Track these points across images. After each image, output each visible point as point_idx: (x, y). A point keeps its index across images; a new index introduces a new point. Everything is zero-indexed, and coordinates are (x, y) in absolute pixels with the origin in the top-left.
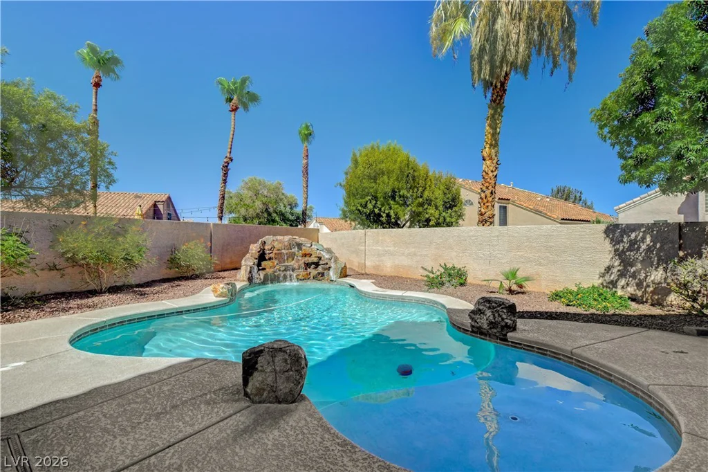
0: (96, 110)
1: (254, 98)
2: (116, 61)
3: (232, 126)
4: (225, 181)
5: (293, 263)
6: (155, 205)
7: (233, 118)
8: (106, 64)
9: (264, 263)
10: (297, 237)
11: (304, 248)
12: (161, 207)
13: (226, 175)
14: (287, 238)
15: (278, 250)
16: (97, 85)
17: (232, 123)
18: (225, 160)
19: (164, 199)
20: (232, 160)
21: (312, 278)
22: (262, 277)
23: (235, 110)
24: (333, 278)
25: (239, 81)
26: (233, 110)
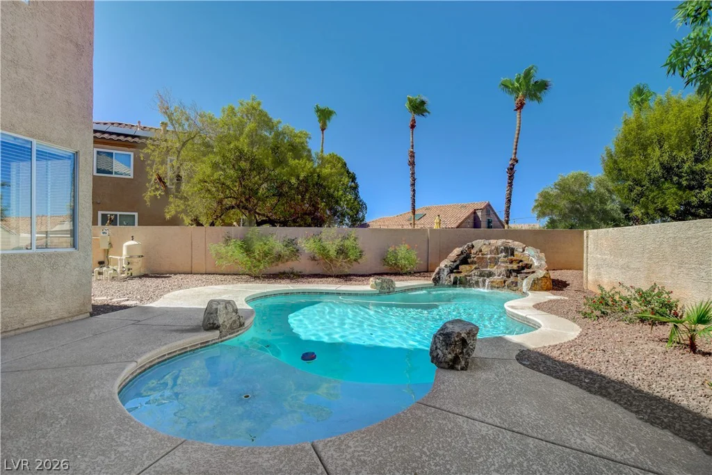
0: (413, 146)
1: (543, 86)
2: (423, 103)
3: (518, 125)
4: (510, 184)
5: (494, 269)
6: (475, 213)
7: (518, 116)
8: (419, 107)
9: (462, 268)
10: (510, 241)
11: (516, 253)
12: (479, 214)
13: (511, 177)
14: (499, 242)
15: (482, 254)
16: (413, 127)
17: (518, 122)
18: (510, 163)
19: (482, 207)
20: (517, 161)
21: (506, 287)
22: (452, 279)
23: (520, 106)
24: (524, 290)
25: (522, 75)
26: (518, 108)
